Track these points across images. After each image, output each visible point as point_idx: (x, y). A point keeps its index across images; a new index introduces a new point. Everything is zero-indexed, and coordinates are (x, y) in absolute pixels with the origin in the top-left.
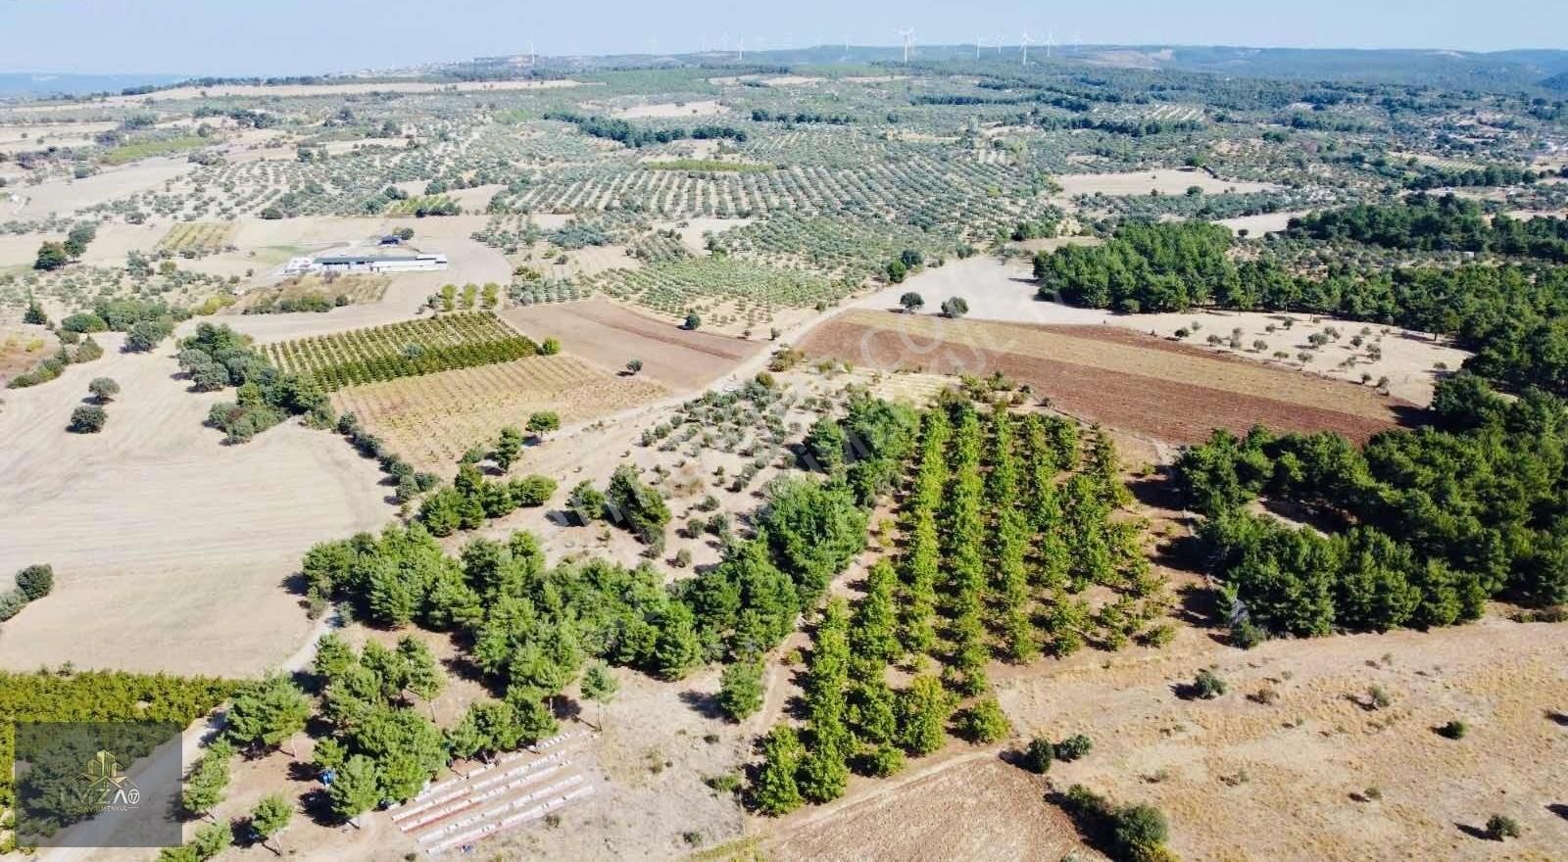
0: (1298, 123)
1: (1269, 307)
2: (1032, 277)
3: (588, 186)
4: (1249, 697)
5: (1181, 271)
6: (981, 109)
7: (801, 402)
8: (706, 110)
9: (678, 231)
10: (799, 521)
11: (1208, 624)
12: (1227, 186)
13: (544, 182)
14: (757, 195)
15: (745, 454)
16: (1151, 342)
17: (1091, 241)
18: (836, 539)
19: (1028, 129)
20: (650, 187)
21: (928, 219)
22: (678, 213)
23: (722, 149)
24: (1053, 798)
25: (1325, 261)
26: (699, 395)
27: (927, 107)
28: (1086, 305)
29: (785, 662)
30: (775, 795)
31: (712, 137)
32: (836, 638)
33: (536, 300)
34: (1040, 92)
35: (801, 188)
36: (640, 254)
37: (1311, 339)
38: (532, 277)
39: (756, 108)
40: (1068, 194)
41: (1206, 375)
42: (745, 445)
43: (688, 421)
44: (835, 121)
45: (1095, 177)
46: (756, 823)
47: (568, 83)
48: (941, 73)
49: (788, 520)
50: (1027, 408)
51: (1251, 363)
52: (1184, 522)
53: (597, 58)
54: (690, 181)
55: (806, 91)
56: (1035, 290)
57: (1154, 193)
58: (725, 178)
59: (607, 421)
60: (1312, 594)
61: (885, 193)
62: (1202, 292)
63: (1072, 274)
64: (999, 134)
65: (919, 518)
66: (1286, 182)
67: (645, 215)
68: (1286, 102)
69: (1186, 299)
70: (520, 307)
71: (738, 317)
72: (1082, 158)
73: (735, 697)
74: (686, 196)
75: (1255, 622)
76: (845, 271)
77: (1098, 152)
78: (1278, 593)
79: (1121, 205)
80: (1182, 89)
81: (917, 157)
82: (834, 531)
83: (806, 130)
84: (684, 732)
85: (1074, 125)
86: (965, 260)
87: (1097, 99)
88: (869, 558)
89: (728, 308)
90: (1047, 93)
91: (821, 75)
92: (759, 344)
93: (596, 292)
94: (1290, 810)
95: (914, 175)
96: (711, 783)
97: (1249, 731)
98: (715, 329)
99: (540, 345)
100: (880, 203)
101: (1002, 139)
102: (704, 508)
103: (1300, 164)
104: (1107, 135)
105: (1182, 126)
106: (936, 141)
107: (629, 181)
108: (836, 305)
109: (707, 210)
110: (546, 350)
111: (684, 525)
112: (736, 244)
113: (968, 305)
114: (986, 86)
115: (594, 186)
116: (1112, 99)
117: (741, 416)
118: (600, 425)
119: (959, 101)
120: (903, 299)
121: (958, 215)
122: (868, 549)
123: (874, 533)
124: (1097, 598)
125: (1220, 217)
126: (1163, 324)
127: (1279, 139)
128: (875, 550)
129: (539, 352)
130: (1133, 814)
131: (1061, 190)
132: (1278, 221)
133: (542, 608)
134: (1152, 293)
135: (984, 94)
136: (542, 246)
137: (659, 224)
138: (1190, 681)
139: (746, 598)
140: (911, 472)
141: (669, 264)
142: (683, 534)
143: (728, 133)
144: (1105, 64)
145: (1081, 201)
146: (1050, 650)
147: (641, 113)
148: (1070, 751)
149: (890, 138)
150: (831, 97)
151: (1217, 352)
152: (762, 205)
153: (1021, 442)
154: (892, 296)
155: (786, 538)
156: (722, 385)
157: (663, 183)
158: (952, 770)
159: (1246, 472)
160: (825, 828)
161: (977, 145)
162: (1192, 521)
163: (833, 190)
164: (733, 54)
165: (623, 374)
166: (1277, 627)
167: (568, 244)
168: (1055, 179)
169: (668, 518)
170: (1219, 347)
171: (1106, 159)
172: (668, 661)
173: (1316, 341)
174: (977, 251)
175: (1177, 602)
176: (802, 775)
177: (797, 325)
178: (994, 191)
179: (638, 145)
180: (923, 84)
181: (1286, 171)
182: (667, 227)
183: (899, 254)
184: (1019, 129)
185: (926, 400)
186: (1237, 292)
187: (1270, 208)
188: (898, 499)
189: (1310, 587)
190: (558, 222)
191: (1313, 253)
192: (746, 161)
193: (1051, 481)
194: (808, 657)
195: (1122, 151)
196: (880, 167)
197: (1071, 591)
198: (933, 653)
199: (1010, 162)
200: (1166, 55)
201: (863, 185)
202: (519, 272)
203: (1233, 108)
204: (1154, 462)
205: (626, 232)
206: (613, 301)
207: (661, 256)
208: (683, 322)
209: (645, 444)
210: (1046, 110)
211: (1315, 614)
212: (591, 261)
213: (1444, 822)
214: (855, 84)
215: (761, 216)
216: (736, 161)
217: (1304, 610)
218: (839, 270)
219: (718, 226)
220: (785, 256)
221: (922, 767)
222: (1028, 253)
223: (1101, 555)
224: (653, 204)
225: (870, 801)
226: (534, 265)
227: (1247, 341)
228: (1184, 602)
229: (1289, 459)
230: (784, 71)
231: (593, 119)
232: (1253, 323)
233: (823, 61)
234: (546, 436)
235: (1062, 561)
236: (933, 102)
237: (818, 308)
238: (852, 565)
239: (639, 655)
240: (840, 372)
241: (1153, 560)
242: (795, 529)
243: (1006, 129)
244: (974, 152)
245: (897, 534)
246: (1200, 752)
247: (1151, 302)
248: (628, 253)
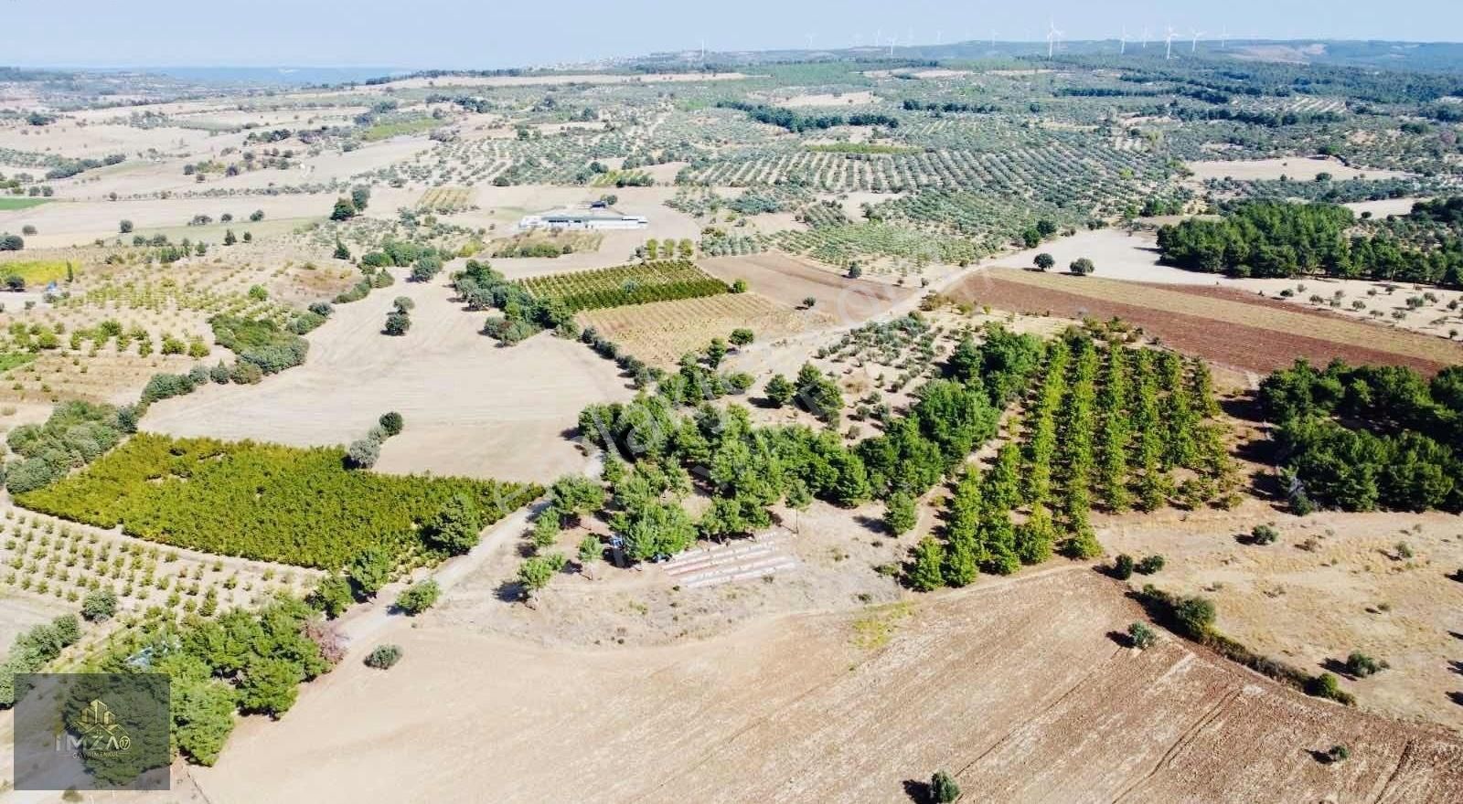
0: (1443, 116)
1: (1376, 276)
2: (1156, 247)
3: (759, 163)
4: (1297, 546)
5: (1296, 244)
6: (1120, 100)
7: (946, 333)
8: (861, 101)
9: (838, 203)
10: (944, 412)
11: (1271, 498)
12: (1357, 173)
13: (721, 160)
14: (908, 174)
15: (899, 367)
16: (1260, 300)
17: (1216, 218)
18: (973, 424)
19: (1166, 119)
20: (813, 165)
21: (1063, 196)
22: (839, 187)
23: (876, 134)
24: (1132, 595)
25: (1441, 239)
26: (863, 325)
27: (1068, 99)
28: (1204, 270)
29: (932, 504)
30: (925, 577)
31: (866, 124)
32: (972, 490)
33: (724, 253)
34: (1180, 85)
35: (948, 168)
36: (807, 219)
37: (1409, 302)
38: (718, 235)
39: (907, 98)
40: (1199, 177)
41: (1306, 327)
42: (899, 361)
43: (853, 343)
44: (980, 110)
45: (1227, 163)
46: (910, 595)
47: (737, 76)
48: (1084, 67)
49: (936, 410)
50: (1139, 345)
51: (1347, 319)
52: (1263, 430)
53: (759, 53)
54: (847, 161)
55: (954, 84)
56: (1157, 257)
57: (1283, 178)
58: (879, 159)
59: (790, 340)
60: (1359, 476)
61: (1024, 174)
62: (1311, 261)
63: (1192, 244)
64: (1136, 124)
65: (1040, 416)
66: (1418, 170)
67: (808, 188)
68: (1436, 96)
69: (1294, 266)
70: (711, 258)
71: (893, 270)
72: (1216, 147)
73: (895, 517)
74: (844, 175)
75: (1311, 498)
76: (986, 237)
77: (1232, 141)
78: (1329, 474)
79: (1249, 188)
80: (1327, 82)
81: (1056, 144)
82: (973, 417)
83: (953, 118)
84: (857, 539)
85: (1211, 116)
86: (1095, 231)
87: (1237, 92)
88: (997, 444)
89: (884, 262)
90: (1187, 86)
91: (969, 68)
92: (911, 291)
93: (772, 248)
94: (1317, 613)
95: (1053, 159)
96: (878, 570)
97: (1293, 566)
98: (873, 278)
99: (731, 286)
100: (1020, 182)
101: (1140, 128)
102: (868, 402)
103: (1435, 153)
104: (1244, 126)
105: (1320, 118)
106: (1076, 129)
107: (793, 161)
108: (978, 263)
109: (863, 185)
110: (737, 289)
111: (854, 412)
112: (890, 213)
113: (1094, 265)
114: (1128, 79)
115: (764, 164)
116: (1254, 92)
117: (897, 340)
118: (785, 342)
119: (1101, 93)
120: (1037, 260)
121: (1091, 193)
122: (997, 437)
123: (1003, 428)
124: (1180, 476)
125: (1345, 200)
126: (1272, 287)
127: (1418, 130)
128: (1004, 438)
129: (731, 291)
130: (1189, 603)
131: (1192, 174)
132: (1403, 206)
134: (1263, 260)
135: (1126, 86)
136: (723, 212)
137: (822, 197)
138: (1249, 533)
139: (904, 455)
140: (1036, 387)
141: (833, 228)
142: (852, 418)
143: (881, 120)
144: (1250, 58)
145: (1211, 184)
146: (1138, 507)
147: (802, 102)
148: (1150, 566)
149: (1031, 126)
150: (978, 89)
151: (1317, 309)
152: (913, 183)
153: (1130, 369)
154: (1027, 257)
155: (934, 422)
156: (883, 318)
157: (824, 163)
158: (1057, 574)
159: (1320, 394)
160: (959, 601)
161: (1114, 133)
162: (1270, 429)
163: (976, 171)
164: (885, 49)
165: (799, 308)
166: (1328, 502)
167: (745, 210)
168: (1188, 165)
169: (842, 405)
170: (1320, 306)
171: (1240, 148)
172: (846, 492)
173: (1414, 303)
174: (1107, 225)
175: (1248, 483)
176: (945, 568)
177: (945, 277)
178: (1128, 174)
179: (800, 130)
180: (1064, 77)
181: (1420, 160)
182: (830, 199)
183: (1035, 224)
184: (1157, 119)
185: (1052, 337)
186: (1345, 262)
187: (1397, 194)
188: (1024, 405)
189: (1358, 471)
190: (736, 193)
191: (1431, 234)
192: (897, 145)
193: (1152, 397)
194: (949, 503)
195: (1256, 140)
196: (1021, 151)
197: (1162, 471)
198: (1046, 505)
199: (1145, 149)
200: (1317, 50)
201: (1004, 167)
202: (708, 231)
203: (1377, 101)
204: (1244, 387)
205: (794, 202)
206: (788, 255)
207: (825, 220)
208: (847, 273)
209: (822, 357)
210: (1185, 102)
211: (1360, 493)
212: (766, 224)
213: (1439, 630)
214: (1000, 77)
215: (911, 192)
216: (889, 145)
217: (1352, 488)
218: (980, 236)
219: (874, 199)
220: (932, 223)
221: (1033, 571)
222: (1153, 227)
223: (1189, 448)
224: (816, 179)
225: (994, 589)
226: (718, 226)
227: (1346, 302)
228: (1254, 484)
229: (1360, 385)
230: (934, 65)
231: (760, 107)
232: (1355, 289)
233: (969, 55)
234: (744, 348)
235: (1154, 449)
236: (1075, 93)
237: (961, 265)
238: (985, 447)
239: (824, 488)
240: (980, 313)
241: (1232, 454)
242: (941, 417)
243: (1144, 119)
244: (1111, 139)
245: (1022, 429)
246: (1251, 576)
247: (1261, 268)
248: (797, 219)
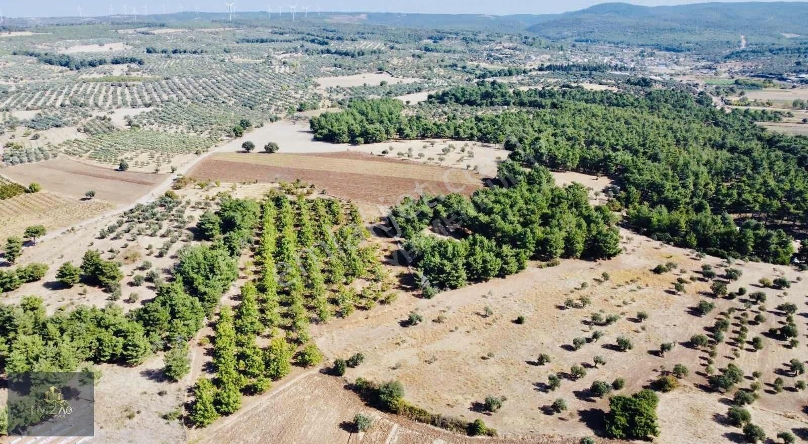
0: (427, 49)
1: (423, 137)
2: (310, 130)
3: (48, 93)
4: (434, 321)
5: (381, 122)
6: (273, 45)
7: (193, 204)
8: (118, 48)
9: (108, 116)
10: (199, 268)
11: (412, 290)
12: (399, 80)
13: (18, 92)
14: (155, 94)
15: (163, 236)
16: (371, 158)
17: (337, 110)
18: (221, 275)
19: (299, 54)
20: (88, 92)
21: (252, 103)
22: (108, 106)
23: (130, 69)
24: (348, 387)
25: (446, 114)
26: (132, 206)
27: (245, 45)
28: (338, 142)
29: (200, 344)
30: (203, 416)
31: (123, 63)
32: (227, 327)
33: (21, 161)
34: (304, 35)
35: (180, 89)
36: (86, 131)
37: (443, 151)
38: (17, 148)
39: (148, 46)
40: (323, 87)
41: (397, 171)
42: (162, 231)
43: (127, 222)
44: (195, 52)
45: (335, 78)
46: (193, 432)
47: (27, 33)
48: (250, 26)
49: (193, 268)
50: (315, 196)
51: (417, 164)
52: (396, 243)
53: (45, 19)
54: (112, 88)
55: (176, 36)
56: (312, 136)
57: (365, 85)
58: (134, 85)
59: (77, 227)
60: (455, 268)
61: (228, 90)
62: (392, 131)
63: (330, 127)
64: (285, 58)
65: (265, 258)
66: (425, 77)
67: (87, 108)
68: (421, 39)
69: (385, 136)
70: (11, 166)
71: (151, 162)
72: (328, 69)
73: (173, 368)
74: (111, 97)
75: (432, 285)
76: (210, 133)
77: (335, 66)
78: (441, 270)
79: (350, 91)
80: (372, 33)
81: (243, 71)
82: (220, 270)
83: (179, 58)
84: (145, 393)
85: (322, 52)
86: (274, 123)
87: (332, 39)
88: (240, 283)
89: (144, 157)
90: (307, 36)
91: (184, 27)
92: (164, 176)
93: (61, 154)
94: (457, 370)
95: (242, 80)
96: (165, 417)
97: (436, 336)
98: (137, 169)
99: (27, 188)
100: (225, 95)
101: (287, 60)
102: (142, 269)
103: (430, 68)
104: (339, 57)
105: (375, 52)
106: (252, 62)
107: (74, 89)
108: (207, 151)
109: (125, 104)
110: (31, 190)
111: (132, 280)
112: (145, 121)
113: (278, 146)
114: (275, 33)
115: (52, 94)
116: (339, 39)
117: (159, 215)
118: (73, 229)
119: (262, 41)
120: (244, 145)
121: (268, 100)
122: (239, 278)
123: (242, 269)
124: (358, 285)
125: (396, 95)
126: (375, 148)
127: (419, 57)
128: (243, 278)
129: (27, 192)
130: (387, 387)
131: (319, 85)
132: (423, 96)
133: (46, 338)
134: (369, 134)
135: (275, 37)
136: (21, 130)
137: (96, 113)
138: (406, 318)
139: (173, 314)
140: (258, 235)
141: (105, 136)
142: (131, 284)
143: (133, 60)
144: (334, 21)
145: (330, 90)
146: (340, 314)
147: (76, 50)
148: (353, 363)
149: (227, 61)
150: (191, 40)
151: (402, 159)
152: (158, 100)
153: (313, 213)
154: (238, 144)
155: (193, 278)
156: (146, 200)
157: (96, 90)
158: (296, 384)
159: (422, 216)
160: (232, 428)
161: (274, 63)
162: (400, 242)
163: (198, 90)
164: (131, 17)
165: (84, 199)
166: (442, 286)
167: (39, 128)
168: (316, 80)
169: (122, 277)
170: (403, 158)
171: (340, 69)
172: (131, 355)
173: (445, 151)
174: (280, 118)
175: (396, 281)
176: (217, 403)
177: (186, 164)
178: (285, 87)
179: (78, 69)
180: (241, 32)
181: (424, 72)
182: (102, 114)
183: (239, 122)
184: (295, 55)
185: (262, 197)
186: (408, 131)
187: (419, 90)
188: (253, 249)
189: (455, 265)
190: (30, 115)
191: (440, 110)
192: (145, 76)
193: (330, 230)
194: (212, 340)
195: (347, 65)
196: (223, 76)
197: (346, 284)
198: (280, 326)
199: (292, 72)
200: (363, 17)
201: (214, 87)
202: (8, 146)
203: (397, 42)
204: (379, 216)
205: (76, 118)
206: (72, 158)
207: (100, 131)
208: (118, 167)
209: (102, 237)
210: (309, 45)
211: (458, 277)
212: (55, 136)
213: (521, 361)
214: (204, 33)
215: (158, 106)
216: (140, 76)
217: (453, 276)
218: (207, 132)
219: (132, 113)
220: (174, 126)
221: (281, 385)
222: (306, 118)
223: (359, 264)
224: (91, 102)
225: (256, 408)
226: (17, 141)
227: (415, 154)
228: (400, 281)
229: (440, 207)
230: (162, 26)
231: (46, 54)
232: (416, 145)
233: (184, 19)
234: (38, 240)
235: (340, 271)
236: (248, 41)
237: (197, 153)
238: (232, 288)
239: (113, 355)
240: (214, 187)
241: (384, 263)
242: (197, 273)
243: (288, 55)
244: (273, 67)
245: (254, 268)
246: (414, 351)
247: (369, 138)
248: (79, 130)
